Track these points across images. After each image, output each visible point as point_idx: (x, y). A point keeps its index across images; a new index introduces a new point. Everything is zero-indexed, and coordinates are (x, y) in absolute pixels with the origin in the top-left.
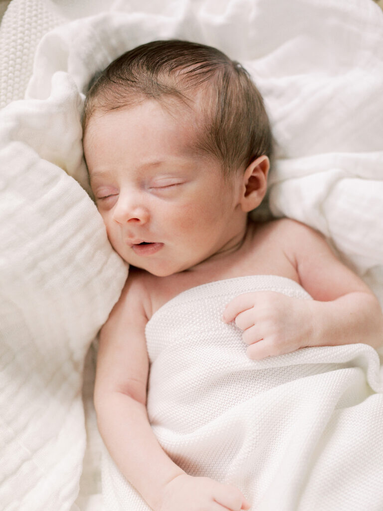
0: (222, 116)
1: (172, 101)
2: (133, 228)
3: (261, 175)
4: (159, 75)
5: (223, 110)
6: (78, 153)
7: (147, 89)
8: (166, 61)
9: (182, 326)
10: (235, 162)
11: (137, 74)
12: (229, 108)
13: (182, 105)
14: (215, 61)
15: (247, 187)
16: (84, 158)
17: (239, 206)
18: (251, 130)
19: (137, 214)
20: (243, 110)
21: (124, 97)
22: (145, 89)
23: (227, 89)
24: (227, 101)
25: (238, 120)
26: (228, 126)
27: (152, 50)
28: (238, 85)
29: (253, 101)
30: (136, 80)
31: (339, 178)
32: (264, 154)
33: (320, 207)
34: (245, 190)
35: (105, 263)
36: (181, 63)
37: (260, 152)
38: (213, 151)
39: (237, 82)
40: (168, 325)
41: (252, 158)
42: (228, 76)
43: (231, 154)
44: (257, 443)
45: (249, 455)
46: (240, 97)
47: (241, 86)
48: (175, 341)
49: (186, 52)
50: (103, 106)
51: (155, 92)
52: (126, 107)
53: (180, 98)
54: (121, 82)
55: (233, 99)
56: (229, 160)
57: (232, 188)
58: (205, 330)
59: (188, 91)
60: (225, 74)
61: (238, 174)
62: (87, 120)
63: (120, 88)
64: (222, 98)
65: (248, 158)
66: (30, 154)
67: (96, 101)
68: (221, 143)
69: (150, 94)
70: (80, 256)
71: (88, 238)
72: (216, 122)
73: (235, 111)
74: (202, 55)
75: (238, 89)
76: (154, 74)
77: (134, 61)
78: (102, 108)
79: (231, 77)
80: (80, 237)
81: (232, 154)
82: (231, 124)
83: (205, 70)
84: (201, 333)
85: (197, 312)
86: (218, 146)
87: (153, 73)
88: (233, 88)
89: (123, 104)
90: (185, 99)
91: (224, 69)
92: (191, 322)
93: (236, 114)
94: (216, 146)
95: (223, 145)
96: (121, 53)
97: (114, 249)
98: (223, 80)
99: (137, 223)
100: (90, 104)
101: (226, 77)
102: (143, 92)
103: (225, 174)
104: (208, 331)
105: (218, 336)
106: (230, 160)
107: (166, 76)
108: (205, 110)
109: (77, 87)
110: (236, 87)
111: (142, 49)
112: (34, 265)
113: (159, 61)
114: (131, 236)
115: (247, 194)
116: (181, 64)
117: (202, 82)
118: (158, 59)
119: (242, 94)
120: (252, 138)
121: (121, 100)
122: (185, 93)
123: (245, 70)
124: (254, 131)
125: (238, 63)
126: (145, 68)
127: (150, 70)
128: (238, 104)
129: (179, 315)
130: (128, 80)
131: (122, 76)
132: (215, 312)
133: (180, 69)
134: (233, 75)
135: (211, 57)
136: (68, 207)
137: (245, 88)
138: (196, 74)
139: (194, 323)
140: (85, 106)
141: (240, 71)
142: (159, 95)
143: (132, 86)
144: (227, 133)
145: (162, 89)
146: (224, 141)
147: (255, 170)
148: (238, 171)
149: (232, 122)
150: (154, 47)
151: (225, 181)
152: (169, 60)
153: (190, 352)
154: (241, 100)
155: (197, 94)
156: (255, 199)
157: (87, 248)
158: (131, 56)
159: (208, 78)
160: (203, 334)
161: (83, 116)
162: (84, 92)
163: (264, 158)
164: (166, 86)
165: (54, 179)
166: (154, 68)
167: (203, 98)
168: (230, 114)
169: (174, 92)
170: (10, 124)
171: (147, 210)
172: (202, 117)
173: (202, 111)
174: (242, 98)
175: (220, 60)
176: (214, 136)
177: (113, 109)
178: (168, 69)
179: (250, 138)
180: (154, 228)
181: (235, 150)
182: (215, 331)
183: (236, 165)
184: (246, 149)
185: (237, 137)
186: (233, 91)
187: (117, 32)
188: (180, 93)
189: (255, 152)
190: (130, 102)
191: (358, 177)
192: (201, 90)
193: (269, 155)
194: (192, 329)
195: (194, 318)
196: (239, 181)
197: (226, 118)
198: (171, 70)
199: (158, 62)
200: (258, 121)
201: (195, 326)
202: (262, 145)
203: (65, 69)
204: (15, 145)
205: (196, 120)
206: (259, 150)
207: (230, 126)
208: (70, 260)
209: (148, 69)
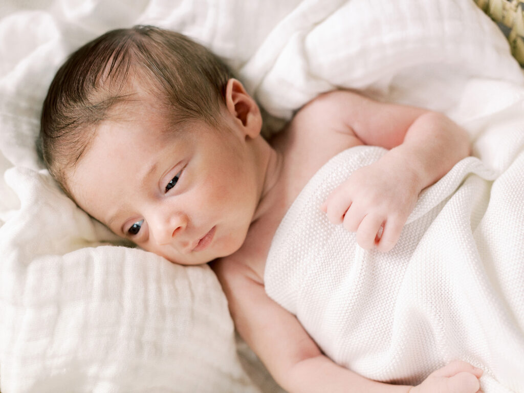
0: (168, 82)
1: (119, 109)
2: (181, 237)
3: (241, 97)
4: (88, 98)
5: (164, 76)
6: (84, 219)
7: (90, 118)
8: (83, 82)
9: (294, 269)
10: (213, 107)
11: (70, 114)
12: (168, 70)
13: (129, 104)
14: (121, 44)
15: (239, 117)
16: (91, 217)
17: (247, 138)
18: (200, 70)
19: (175, 223)
20: (180, 61)
21: (78, 141)
22: (89, 120)
23: (152, 57)
24: (161, 66)
25: (183, 72)
26: (181, 86)
27: (63, 82)
28: (156, 45)
29: (181, 46)
30: (75, 119)
31: (303, 40)
32: (228, 79)
33: (311, 75)
34: (240, 121)
35: (190, 285)
36: (96, 71)
37: (223, 79)
38: (188, 117)
39: (154, 44)
40: (283, 278)
41: (221, 91)
42: (142, 46)
43: (202, 104)
44: (441, 316)
45: (444, 331)
46: (167, 52)
47: (160, 43)
48: (300, 286)
49: (91, 59)
50: (67, 164)
51: (98, 114)
52: (87, 148)
53: (123, 100)
54: (63, 132)
55: (164, 60)
56: (206, 111)
57: (229, 131)
58: (315, 255)
59: (123, 89)
60: (138, 46)
61: (223, 113)
62: (64, 186)
63: (68, 137)
64: (155, 67)
65: (219, 94)
66: (51, 262)
67: (58, 164)
68: (188, 103)
69: (96, 120)
70: (167, 302)
71: (158, 281)
72: (168, 91)
73: (175, 68)
74: (106, 49)
75: (160, 48)
76: (84, 102)
77: (58, 105)
78: (68, 166)
79: (145, 44)
80: (152, 287)
81: (204, 103)
82: (181, 82)
83: (120, 58)
84: (314, 260)
85: (295, 247)
86: (188, 109)
87: (82, 101)
88: (156, 51)
89: (83, 148)
90: (127, 97)
91: (134, 43)
92: (298, 259)
93: (178, 69)
94: (187, 110)
95: (191, 104)
96: (39, 107)
97: (185, 265)
98: (142, 53)
99: (181, 231)
100: (55, 171)
101: (141, 47)
102: (89, 123)
103: (214, 124)
104: (318, 254)
105: (328, 250)
106: (207, 109)
107: (95, 92)
108: (151, 91)
109: (33, 171)
110: (157, 49)
111: (55, 89)
112: (140, 346)
113: (78, 86)
114: (185, 244)
115: (245, 123)
116: (98, 71)
117: (127, 70)
118: (75, 85)
119: (166, 49)
120: (207, 76)
121: (78, 146)
122: (122, 93)
123: (149, 27)
124: (203, 68)
125: (139, 26)
126: (72, 103)
127: (78, 100)
128: (171, 60)
129: (284, 262)
130: (69, 125)
131: (60, 126)
132: (308, 232)
133: (100, 78)
134: (144, 40)
135: (115, 43)
136: (121, 273)
137: (165, 42)
138: (117, 69)
139: (302, 257)
140: (53, 176)
141: (147, 31)
142: (104, 114)
143: (76, 127)
144: (185, 91)
145: (102, 107)
146: (188, 99)
147: (234, 98)
148: (221, 112)
149: (180, 79)
150: (62, 79)
151: (218, 130)
152: (84, 78)
153: (321, 285)
154: (170, 54)
155: (133, 85)
156: (255, 120)
157: (166, 289)
158: (51, 103)
159: (129, 63)
160: (317, 260)
161: (59, 186)
162: (41, 168)
163: (231, 81)
164: (103, 102)
165: (88, 263)
166: (79, 95)
167: (140, 83)
168: (173, 75)
169: (114, 101)
170: (13, 255)
171: (180, 213)
172: (154, 100)
173: (149, 93)
174: (169, 52)
175: (124, 38)
176: (177, 104)
177: (78, 159)
178: (91, 86)
179: (206, 77)
180: (197, 222)
181: (203, 99)
182: (323, 248)
183: (215, 109)
184: (211, 89)
185: (196, 86)
186: (158, 53)
187: (19, 93)
188: (119, 97)
189: (220, 83)
190: (87, 142)
191: (316, 24)
192: (132, 78)
193: (232, 76)
194: (305, 264)
195: (299, 254)
196: (229, 118)
197: (173, 81)
198: (94, 85)
199: (78, 89)
200: (199, 58)
201: (305, 260)
202: (220, 73)
203: (10, 165)
204: (33, 267)
205: (152, 105)
206: (221, 80)
207: (183, 84)
208: (162, 312)
209: (75, 101)
